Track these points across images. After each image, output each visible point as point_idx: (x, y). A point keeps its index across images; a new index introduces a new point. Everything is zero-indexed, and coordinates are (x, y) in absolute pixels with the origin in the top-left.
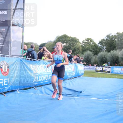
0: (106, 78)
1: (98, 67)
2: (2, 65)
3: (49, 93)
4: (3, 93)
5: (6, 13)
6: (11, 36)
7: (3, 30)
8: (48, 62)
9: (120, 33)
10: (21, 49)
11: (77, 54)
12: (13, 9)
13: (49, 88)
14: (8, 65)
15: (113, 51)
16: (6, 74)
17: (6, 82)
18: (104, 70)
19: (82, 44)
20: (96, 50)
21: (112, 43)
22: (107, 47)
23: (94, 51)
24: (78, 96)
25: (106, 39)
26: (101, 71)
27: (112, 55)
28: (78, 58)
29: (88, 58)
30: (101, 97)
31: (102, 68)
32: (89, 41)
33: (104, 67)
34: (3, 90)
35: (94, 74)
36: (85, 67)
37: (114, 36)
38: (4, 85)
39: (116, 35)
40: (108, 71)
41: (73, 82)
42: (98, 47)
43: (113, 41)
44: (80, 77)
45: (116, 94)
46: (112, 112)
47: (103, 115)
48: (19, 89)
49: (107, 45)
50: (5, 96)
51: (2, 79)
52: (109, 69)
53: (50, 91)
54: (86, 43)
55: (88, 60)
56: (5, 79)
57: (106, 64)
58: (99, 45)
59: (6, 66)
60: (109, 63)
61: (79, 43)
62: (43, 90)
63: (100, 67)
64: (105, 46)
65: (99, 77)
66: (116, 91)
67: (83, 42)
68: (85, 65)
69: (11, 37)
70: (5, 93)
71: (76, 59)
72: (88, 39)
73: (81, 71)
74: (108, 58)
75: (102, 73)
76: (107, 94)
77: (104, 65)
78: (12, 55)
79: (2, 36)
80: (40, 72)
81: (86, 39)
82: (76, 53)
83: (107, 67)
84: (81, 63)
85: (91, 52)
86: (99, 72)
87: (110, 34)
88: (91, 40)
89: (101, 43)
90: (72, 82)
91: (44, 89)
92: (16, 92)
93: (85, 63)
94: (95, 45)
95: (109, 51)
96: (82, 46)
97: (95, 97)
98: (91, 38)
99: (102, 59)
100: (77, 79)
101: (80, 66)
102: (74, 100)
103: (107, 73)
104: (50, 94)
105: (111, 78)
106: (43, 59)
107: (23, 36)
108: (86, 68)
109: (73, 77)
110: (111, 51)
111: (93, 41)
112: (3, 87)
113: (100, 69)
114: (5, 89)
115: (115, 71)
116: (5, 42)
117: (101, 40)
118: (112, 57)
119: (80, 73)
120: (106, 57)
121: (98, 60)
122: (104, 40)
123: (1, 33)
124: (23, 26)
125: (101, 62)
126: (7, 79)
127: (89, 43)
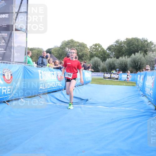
0: (114, 86)
1: (106, 74)
2: (4, 72)
3: (54, 102)
4: (6, 101)
5: (7, 17)
6: (14, 41)
7: (5, 34)
8: (54, 69)
9: (129, 39)
10: (25, 55)
11: (85, 60)
12: (16, 13)
13: (55, 96)
14: (11, 72)
15: (121, 58)
16: (9, 82)
17: (9, 90)
18: (112, 77)
19: (90, 50)
20: (104, 56)
21: (121, 49)
22: (115, 53)
23: (102, 58)
24: (84, 104)
25: (115, 45)
26: (109, 78)
27: (120, 62)
28: (85, 64)
29: (95, 64)
30: (108, 105)
31: (110, 75)
32: (98, 47)
33: (112, 74)
34: (6, 99)
35: (102, 81)
36: (92, 74)
37: (123, 41)
38: (8, 93)
39: (126, 40)
40: (116, 77)
41: (80, 90)
42: (106, 54)
43: (122, 46)
44: (87, 85)
45: (123, 102)
46: (118, 120)
47: (108, 124)
48: (23, 97)
49: (116, 51)
50: (8, 104)
51: (5, 87)
52: (117, 76)
53: (55, 100)
54: (94, 48)
55: (95, 67)
56: (8, 87)
57: (114, 70)
58: (107, 51)
59: (9, 73)
60: (117, 70)
61: (87, 49)
62: (48, 99)
63: (108, 74)
64: (113, 52)
65: (107, 84)
66: (123, 99)
67: (91, 48)
68: (92, 72)
69: (13, 43)
70: (8, 101)
71: (84, 66)
72: (96, 44)
73: (88, 78)
74: (116, 64)
75: (110, 80)
76: (115, 102)
77: (113, 72)
78: (15, 61)
79: (3, 41)
80: (46, 79)
81: (94, 44)
82: (83, 59)
83: (115, 74)
84: (88, 70)
85: (99, 58)
86: (107, 79)
87: (119, 40)
88: (100, 46)
89: (109, 48)
90: (78, 90)
91: (50, 97)
92: (20, 100)
93: (93, 70)
94: (103, 51)
95: (118, 58)
96: (90, 51)
97: (102, 105)
98: (99, 44)
99: (111, 65)
100: (84, 87)
101: (87, 73)
102: (80, 108)
103: (116, 80)
104: (56, 103)
105: (118, 85)
106: (49, 66)
107: (27, 42)
108: (94, 74)
109: (80, 84)
110: (119, 57)
111: (101, 47)
112: (7, 95)
113: (108, 75)
114: (9, 97)
115: (123, 78)
116: (8, 47)
117: (109, 46)
118: (121, 63)
119: (87, 80)
120: (114, 63)
121: (106, 67)
122: (112, 46)
123: (4, 38)
124: (26, 31)
125: (110, 68)
126: (10, 87)
127: (97, 49)
